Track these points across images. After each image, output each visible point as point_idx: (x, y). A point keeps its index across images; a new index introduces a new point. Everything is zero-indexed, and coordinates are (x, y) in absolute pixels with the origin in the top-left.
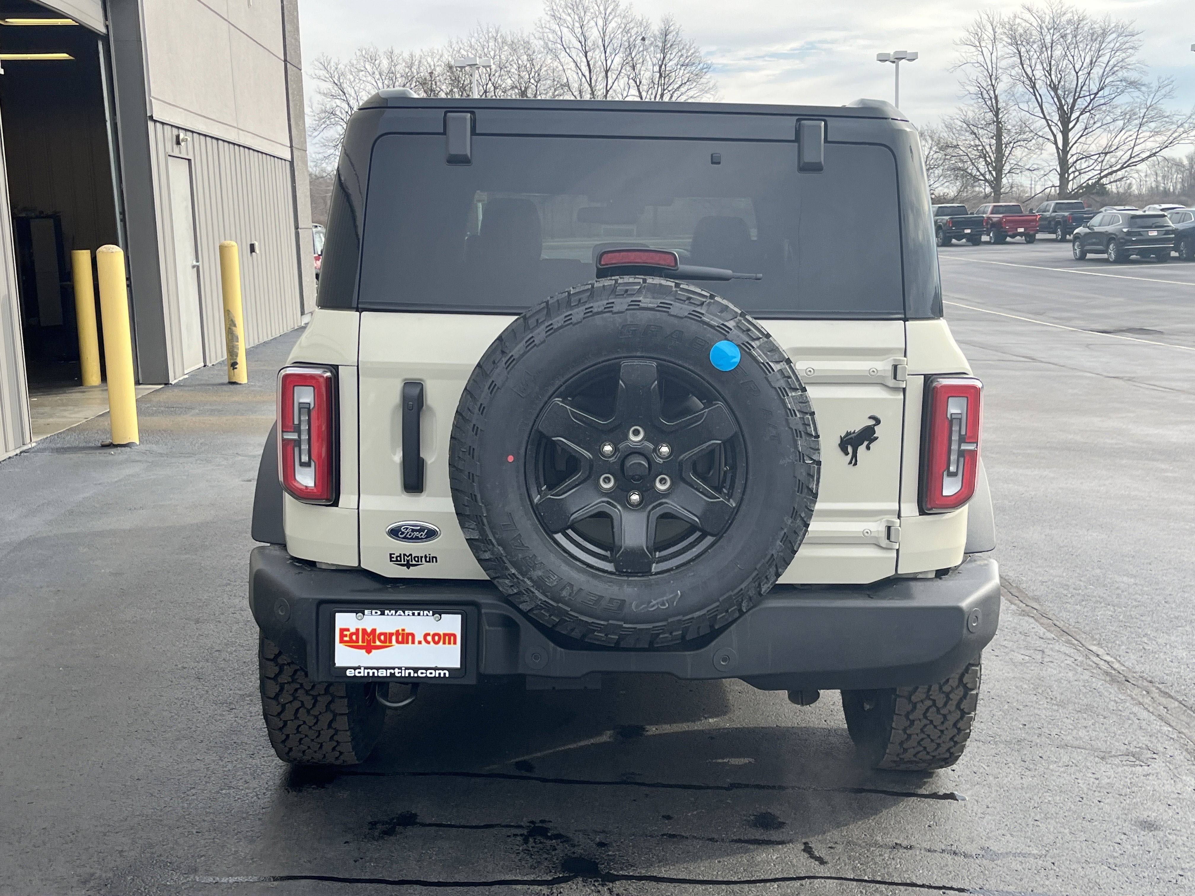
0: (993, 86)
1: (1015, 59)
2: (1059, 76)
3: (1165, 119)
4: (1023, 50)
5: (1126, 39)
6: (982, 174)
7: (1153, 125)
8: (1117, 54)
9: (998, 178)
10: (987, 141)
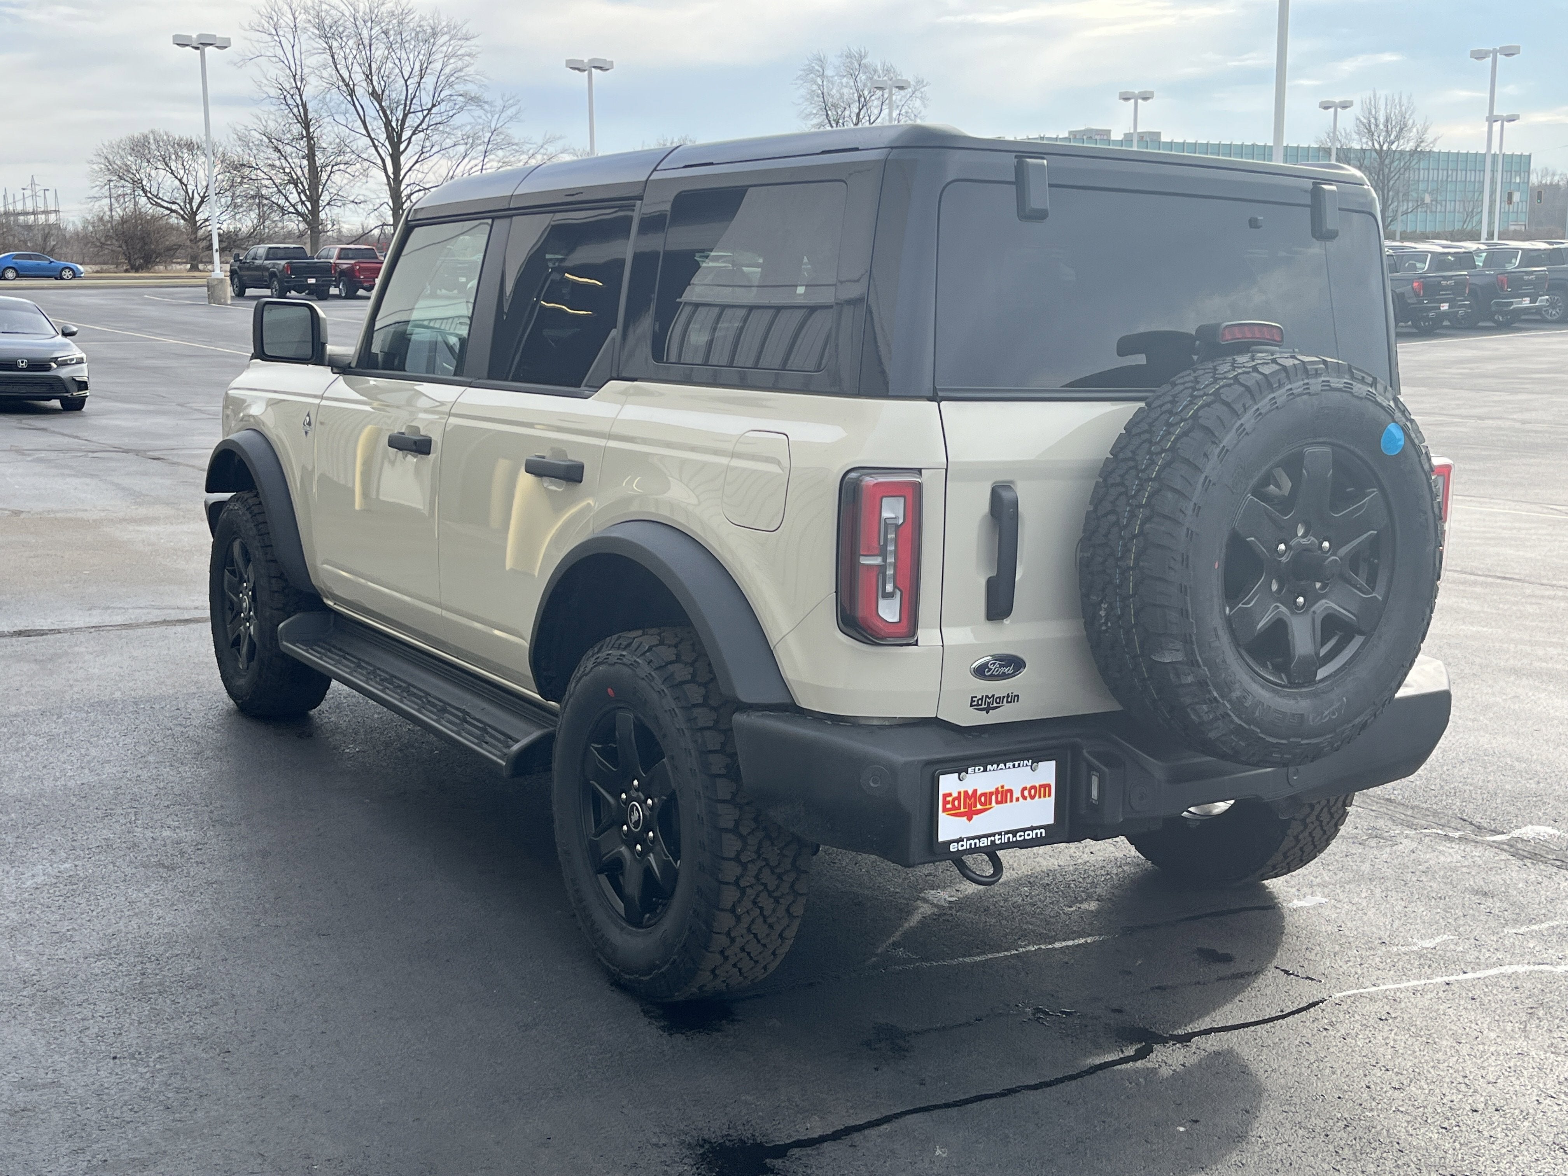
0: (299, 90)
1: (324, 55)
2: (382, 83)
3: (514, 147)
4: (335, 44)
5: (460, 43)
6: (293, 206)
7: (500, 153)
8: (452, 61)
9: (315, 211)
10: (297, 161)
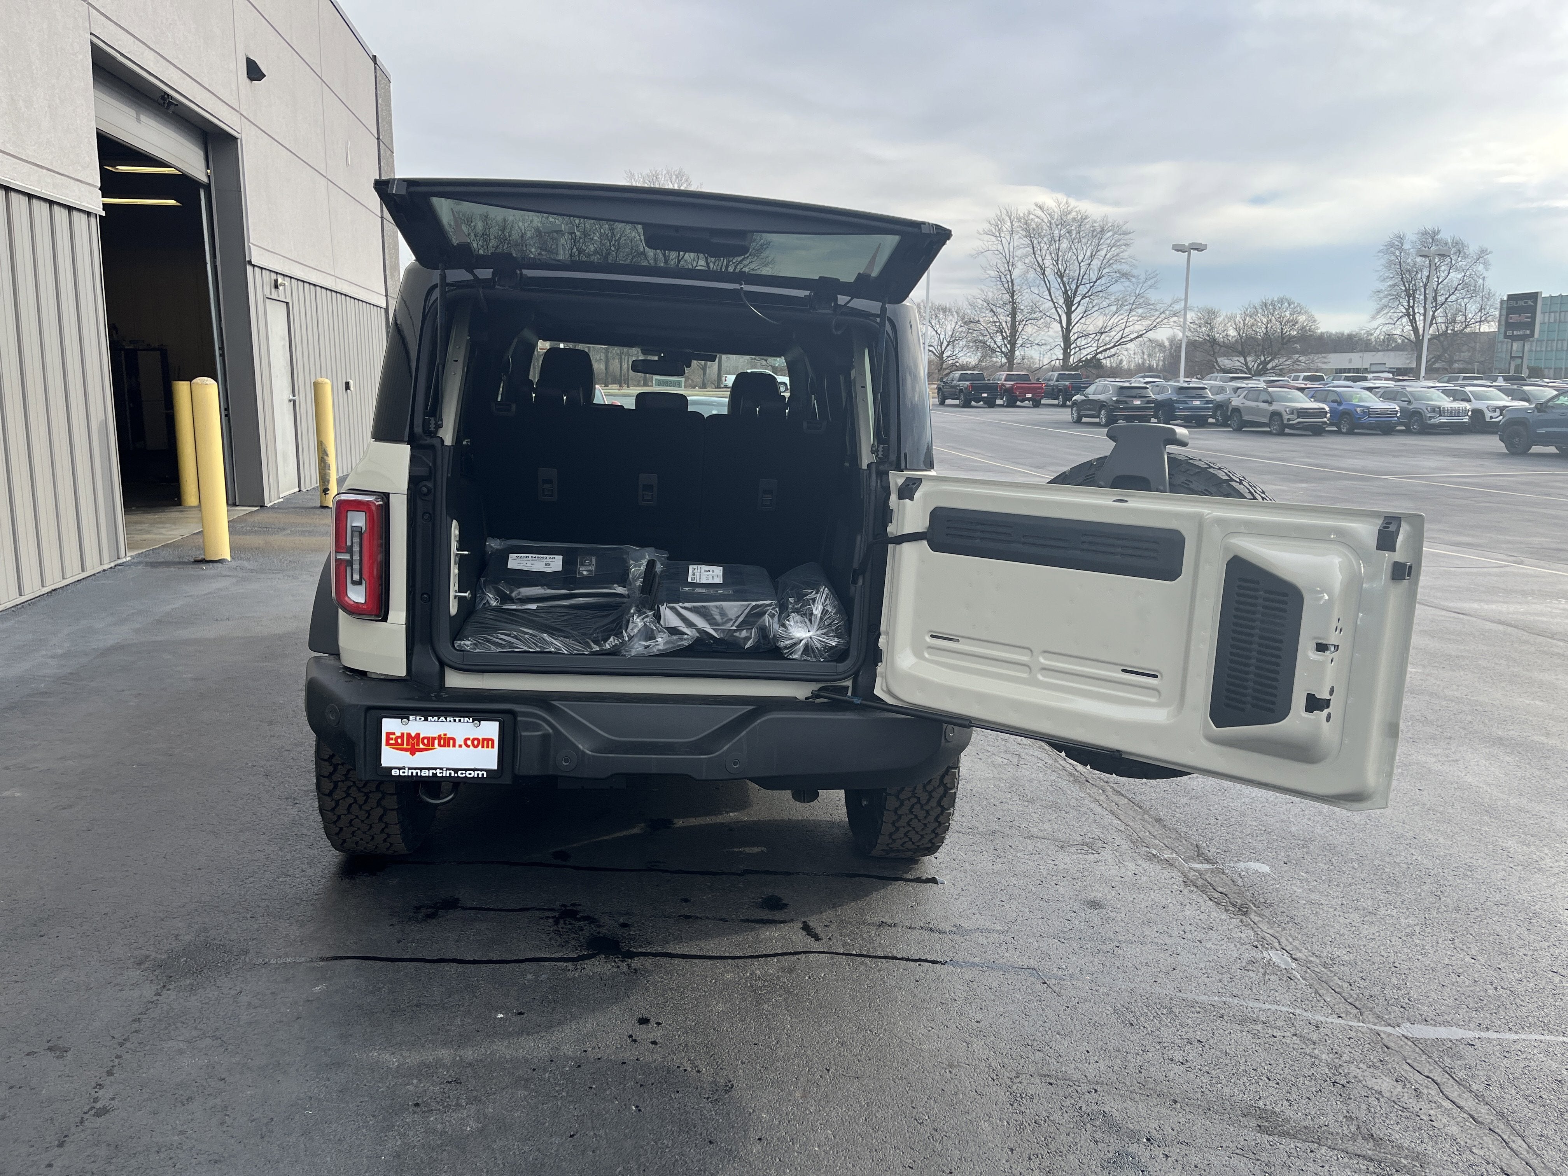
0: (1010, 271)
1: (1028, 249)
2: (1065, 265)
3: (1150, 306)
4: (1035, 242)
5: (1120, 237)
6: (999, 347)
7: (1140, 311)
8: (1113, 249)
9: (1012, 351)
10: (1004, 318)
